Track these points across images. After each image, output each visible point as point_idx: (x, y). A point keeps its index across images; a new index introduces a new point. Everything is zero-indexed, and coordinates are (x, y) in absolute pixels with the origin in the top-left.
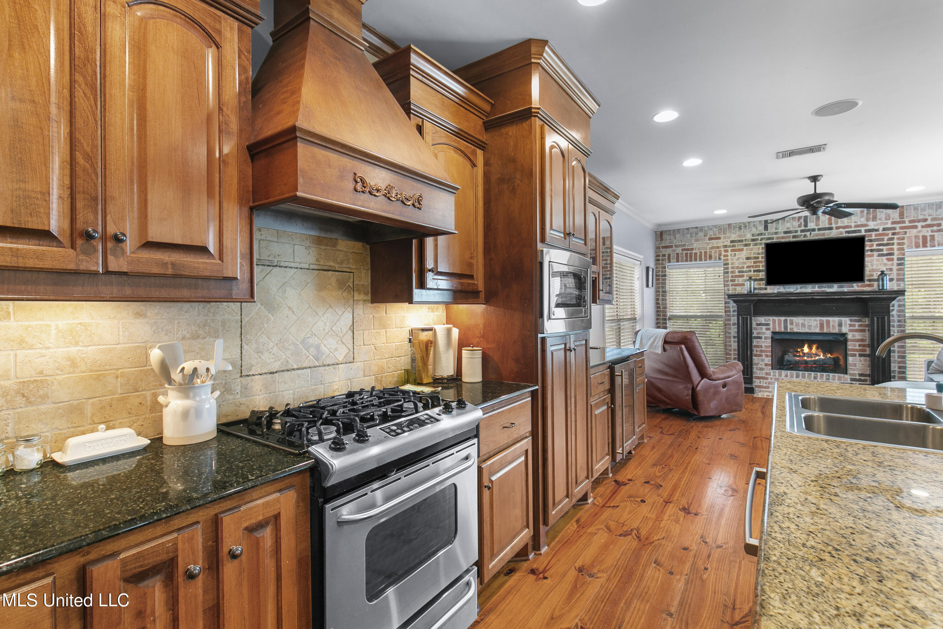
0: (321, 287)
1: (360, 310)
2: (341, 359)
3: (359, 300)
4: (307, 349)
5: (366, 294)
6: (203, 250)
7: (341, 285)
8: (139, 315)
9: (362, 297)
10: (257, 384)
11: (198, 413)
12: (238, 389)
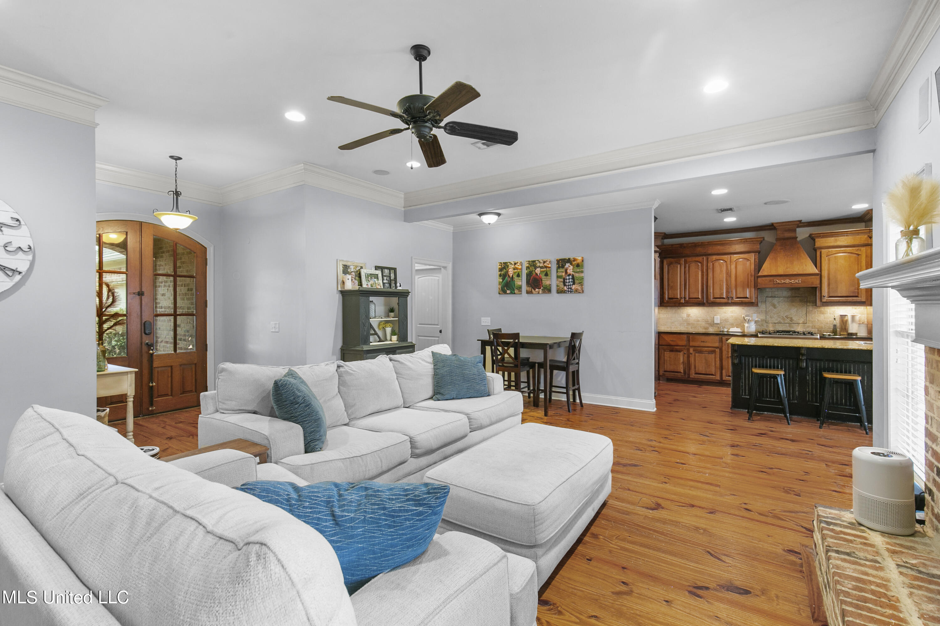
0: (792, 301)
1: (810, 308)
2: (801, 322)
3: (809, 306)
4: (788, 318)
5: (813, 303)
6: (747, 298)
7: (801, 301)
8: (743, 309)
9: (811, 304)
10: (771, 325)
11: (750, 327)
12: (765, 326)
